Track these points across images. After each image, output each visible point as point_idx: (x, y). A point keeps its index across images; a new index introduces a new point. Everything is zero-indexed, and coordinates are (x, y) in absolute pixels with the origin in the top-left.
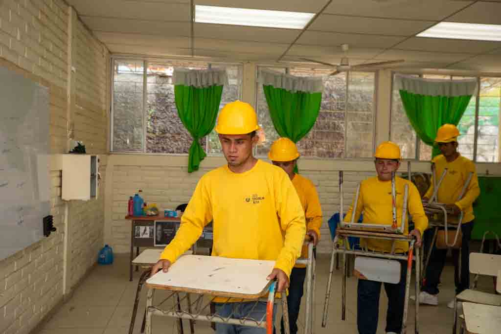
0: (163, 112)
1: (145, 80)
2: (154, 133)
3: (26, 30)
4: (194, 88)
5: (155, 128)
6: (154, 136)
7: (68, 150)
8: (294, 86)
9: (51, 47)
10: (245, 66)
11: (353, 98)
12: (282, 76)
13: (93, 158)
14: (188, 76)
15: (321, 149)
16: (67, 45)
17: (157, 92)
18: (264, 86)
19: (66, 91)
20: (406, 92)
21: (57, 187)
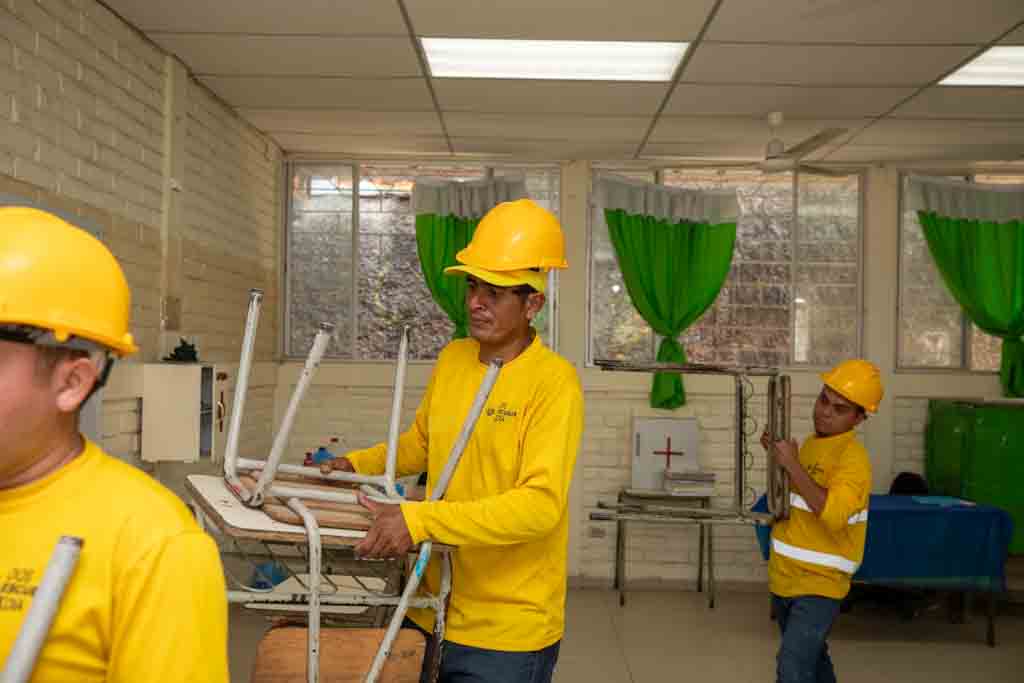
0: (407, 272)
1: (356, 206)
2: (388, 316)
3: (39, 102)
4: (456, 220)
5: (389, 306)
6: (389, 323)
7: (160, 356)
8: (672, 211)
9: (114, 139)
10: (565, 169)
11: (819, 234)
12: (646, 188)
13: (207, 373)
14: (444, 195)
15: (746, 347)
16: (161, 134)
17: (394, 232)
18: (607, 212)
19: (157, 232)
20: (933, 215)
21: (132, 433)
